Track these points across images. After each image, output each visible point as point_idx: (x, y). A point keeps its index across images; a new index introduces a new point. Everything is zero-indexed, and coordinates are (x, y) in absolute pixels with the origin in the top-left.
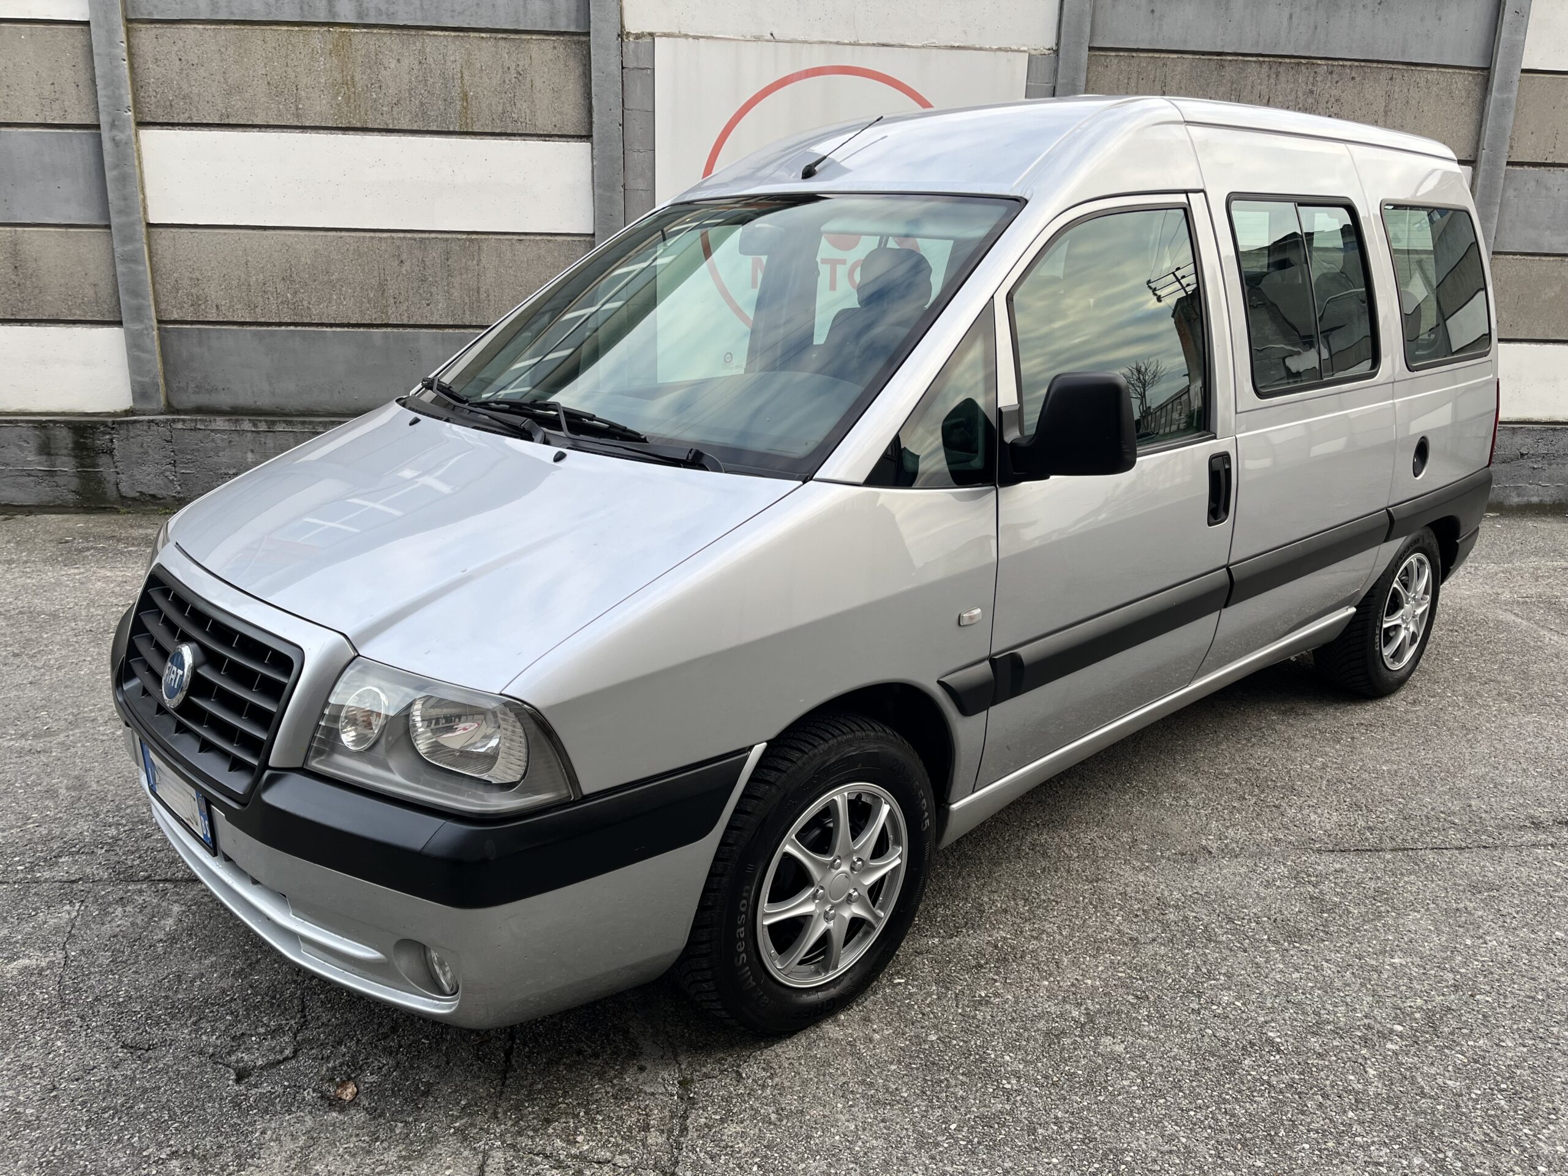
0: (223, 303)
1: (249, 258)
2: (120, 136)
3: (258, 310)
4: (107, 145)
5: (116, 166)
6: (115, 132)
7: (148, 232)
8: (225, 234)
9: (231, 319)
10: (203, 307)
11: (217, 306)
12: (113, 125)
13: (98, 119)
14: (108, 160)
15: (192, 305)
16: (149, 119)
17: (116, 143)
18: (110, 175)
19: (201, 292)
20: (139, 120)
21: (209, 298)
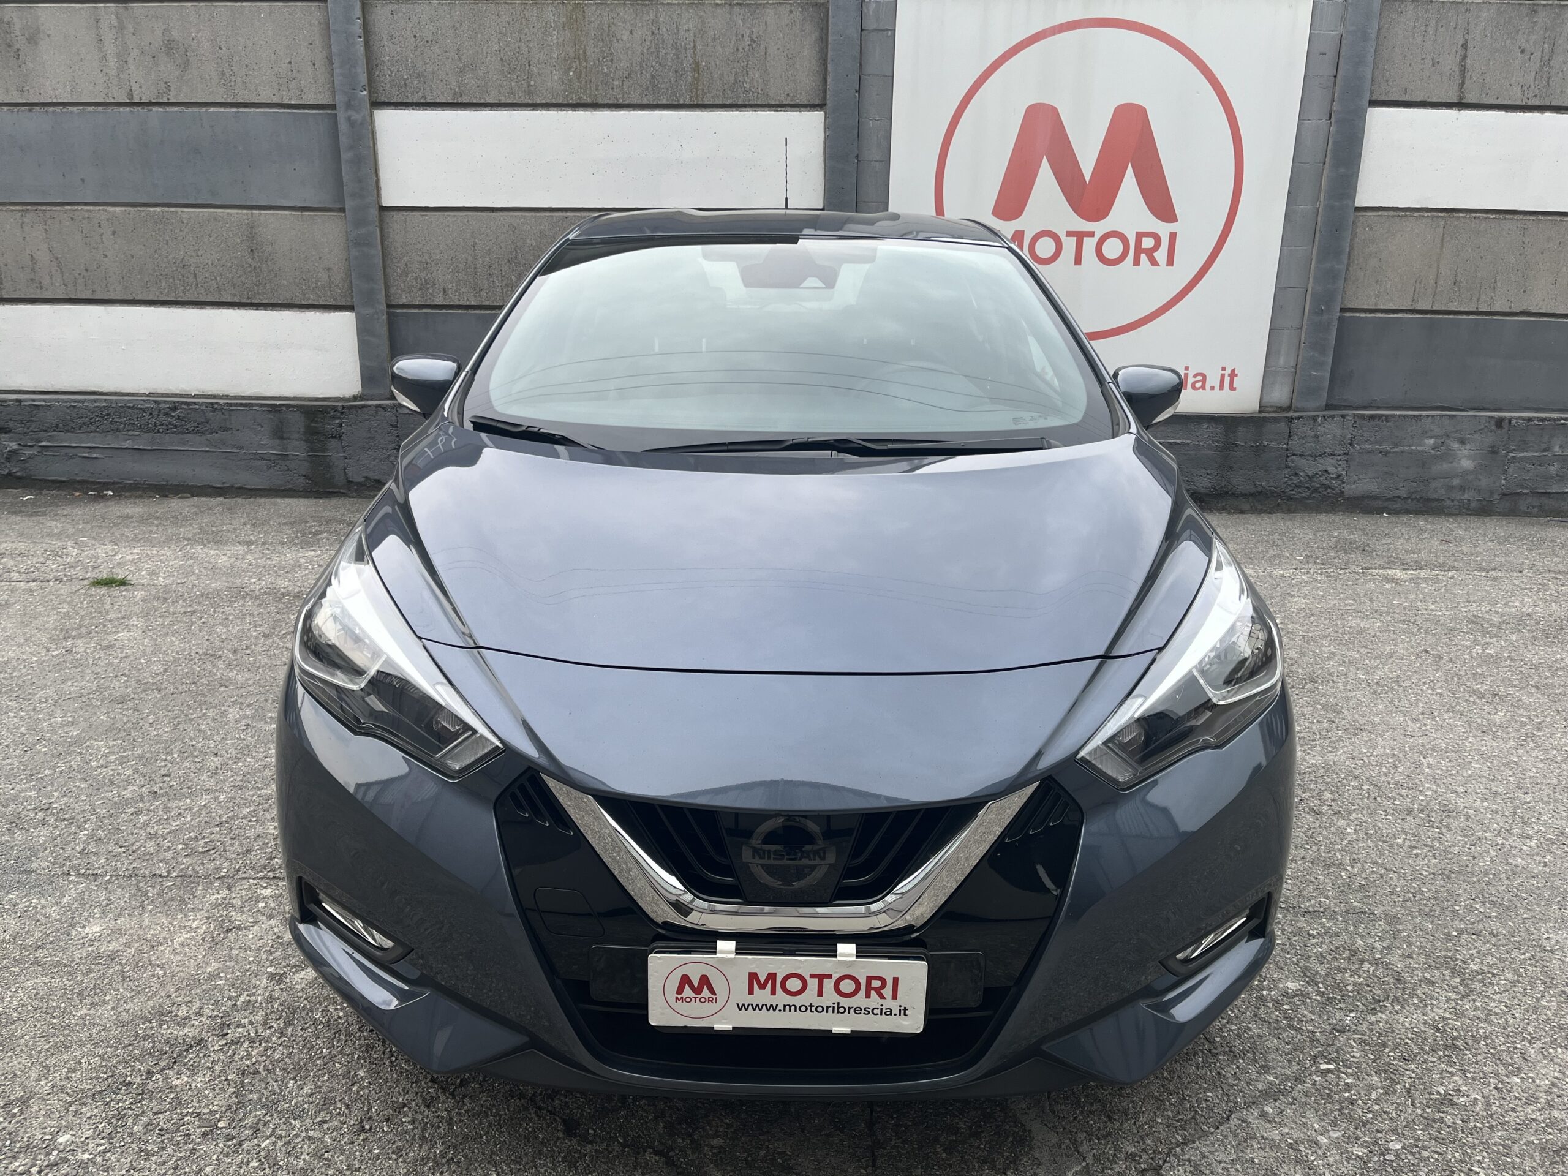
0: (449, 287)
1: (476, 240)
2: (356, 117)
3: (483, 293)
4: (343, 126)
5: (351, 148)
6: (350, 113)
7: (380, 216)
8: (454, 216)
9: (456, 302)
10: (431, 291)
11: (444, 290)
12: (349, 105)
13: (334, 99)
14: (344, 140)
15: (421, 289)
16: (383, 99)
17: (351, 123)
18: (346, 156)
19: (429, 275)
20: (374, 100)
21: (436, 282)
